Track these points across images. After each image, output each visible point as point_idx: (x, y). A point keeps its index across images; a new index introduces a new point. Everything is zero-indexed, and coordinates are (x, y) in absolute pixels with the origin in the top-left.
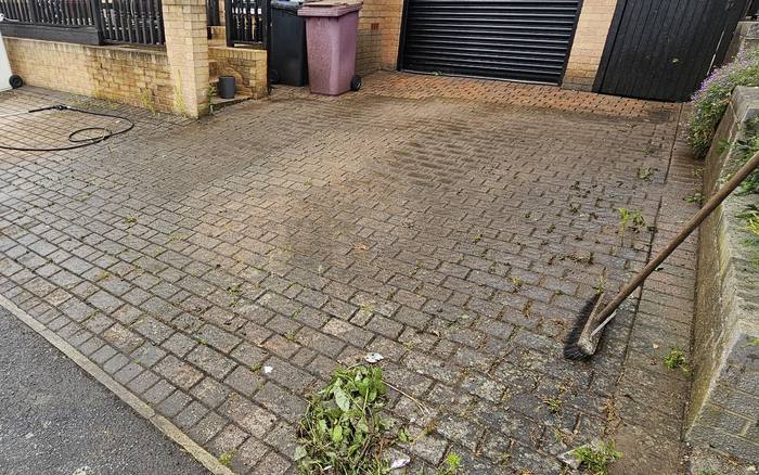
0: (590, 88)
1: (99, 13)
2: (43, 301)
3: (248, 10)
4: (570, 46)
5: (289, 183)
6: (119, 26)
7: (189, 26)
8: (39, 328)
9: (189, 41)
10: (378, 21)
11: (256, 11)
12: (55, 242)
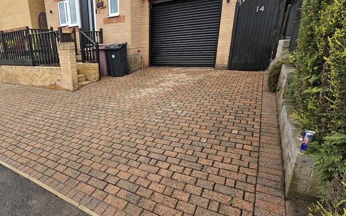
0: (226, 68)
1: (32, 54)
2: (26, 166)
3: (87, 49)
4: (216, 53)
5: (115, 114)
6: (40, 58)
7: (69, 57)
8: (26, 176)
9: (69, 62)
10: (140, 49)
11: (90, 49)
12: (26, 143)
